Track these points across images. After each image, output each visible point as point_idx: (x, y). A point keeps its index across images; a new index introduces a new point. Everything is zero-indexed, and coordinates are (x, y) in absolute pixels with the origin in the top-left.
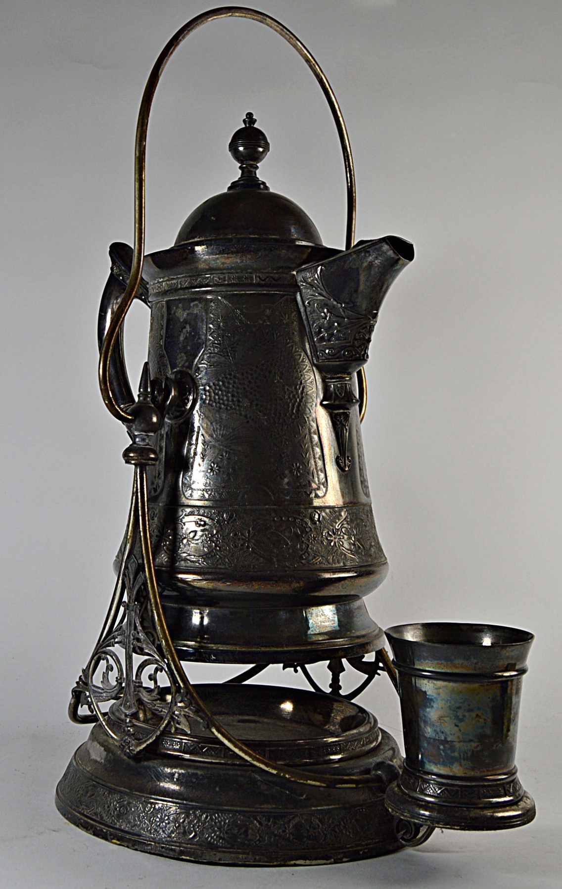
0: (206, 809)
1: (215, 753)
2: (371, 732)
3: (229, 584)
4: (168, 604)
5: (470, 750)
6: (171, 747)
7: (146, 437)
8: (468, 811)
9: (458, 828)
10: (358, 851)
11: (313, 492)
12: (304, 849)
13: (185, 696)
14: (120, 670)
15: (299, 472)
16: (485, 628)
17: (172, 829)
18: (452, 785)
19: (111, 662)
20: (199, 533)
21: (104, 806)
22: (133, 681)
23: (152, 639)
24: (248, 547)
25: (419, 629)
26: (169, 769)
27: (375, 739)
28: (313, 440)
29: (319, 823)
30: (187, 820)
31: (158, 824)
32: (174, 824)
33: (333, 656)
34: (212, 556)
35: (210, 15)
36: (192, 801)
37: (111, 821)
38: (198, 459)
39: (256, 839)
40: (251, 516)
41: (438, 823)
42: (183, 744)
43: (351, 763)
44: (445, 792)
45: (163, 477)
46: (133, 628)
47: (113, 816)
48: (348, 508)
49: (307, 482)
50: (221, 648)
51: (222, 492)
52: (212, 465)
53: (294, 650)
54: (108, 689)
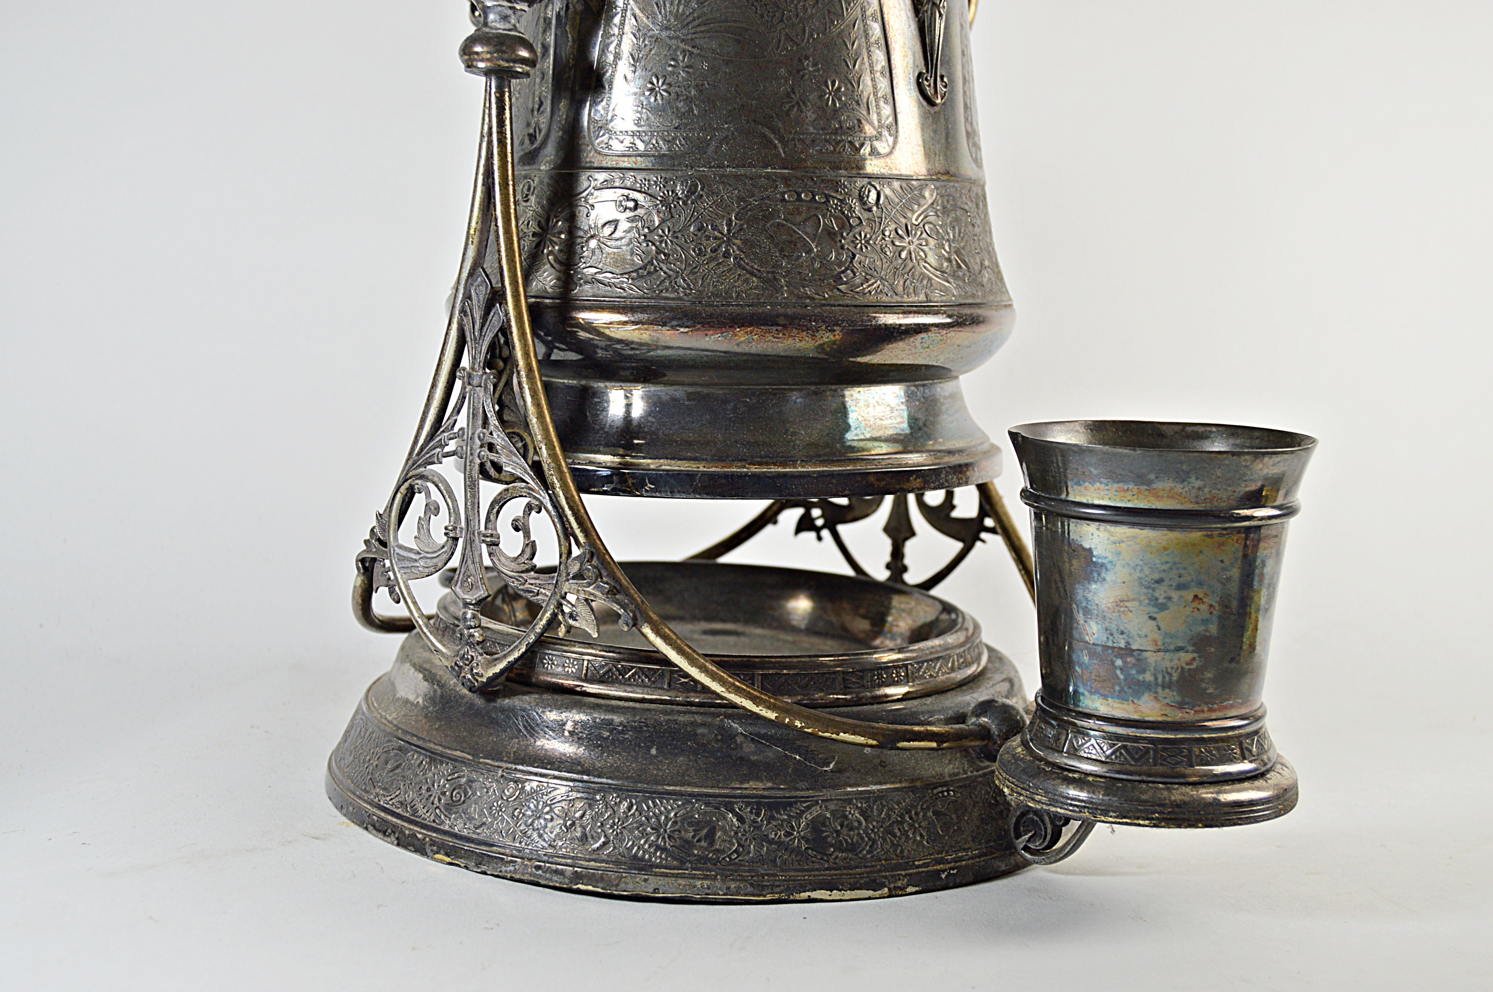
0: (628, 791)
1: (649, 680)
2: (968, 646)
3: (686, 330)
4: (557, 380)
5: (1177, 669)
6: (560, 669)
7: (510, 12)
8: (1168, 789)
9: (1147, 822)
10: (939, 872)
11: (868, 143)
12: (827, 869)
13: (588, 561)
14: (454, 511)
15: (840, 99)
16: (1211, 432)
17: (557, 830)
18: (1136, 739)
19: (436, 495)
20: (624, 225)
21: (421, 788)
22: (479, 533)
23: (520, 445)
24: (727, 255)
25: (1077, 431)
26: (554, 712)
27: (976, 660)
28: (870, 33)
29: (862, 818)
30: (588, 813)
31: (530, 821)
32: (562, 822)
33: (898, 487)
34: (649, 273)
36: (599, 777)
37: (432, 818)
38: (624, 68)
39: (730, 849)
40: (735, 189)
41: (1105, 813)
42: (586, 663)
43: (928, 702)
44: (1121, 753)
45: (549, 110)
46: (480, 422)
47: (437, 807)
48: (938, 184)
49: (856, 122)
50: (666, 465)
51: (674, 139)
52: (655, 81)
53: (819, 472)
54: (427, 553)
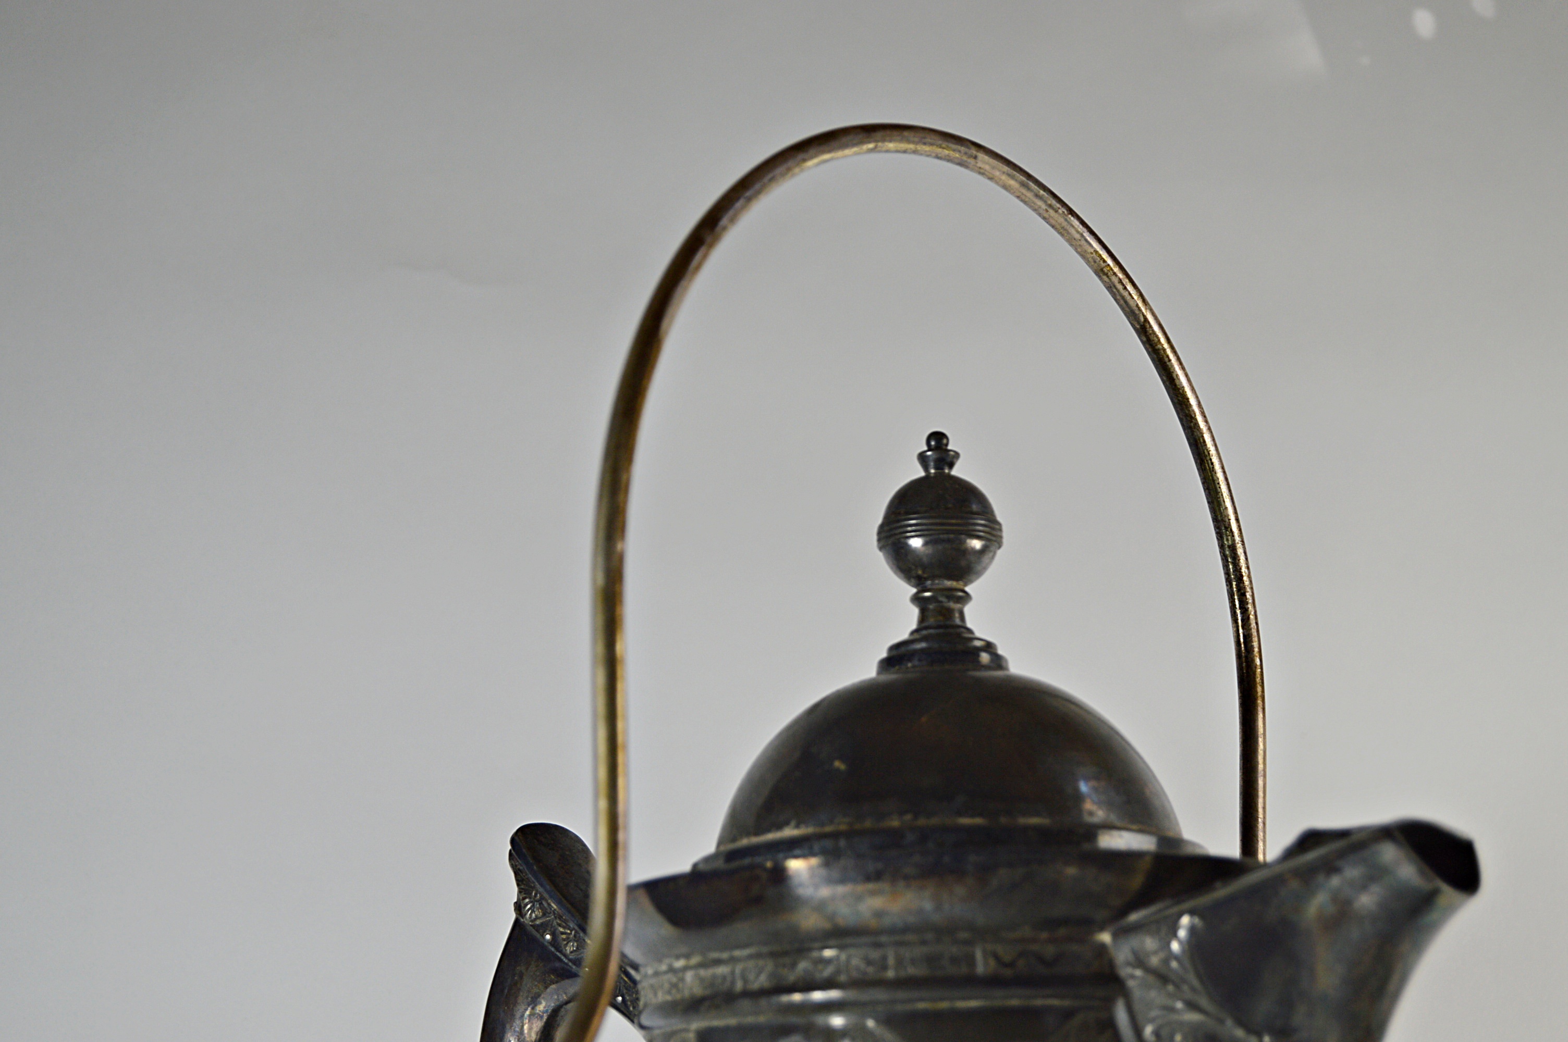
35: (812, 151)
